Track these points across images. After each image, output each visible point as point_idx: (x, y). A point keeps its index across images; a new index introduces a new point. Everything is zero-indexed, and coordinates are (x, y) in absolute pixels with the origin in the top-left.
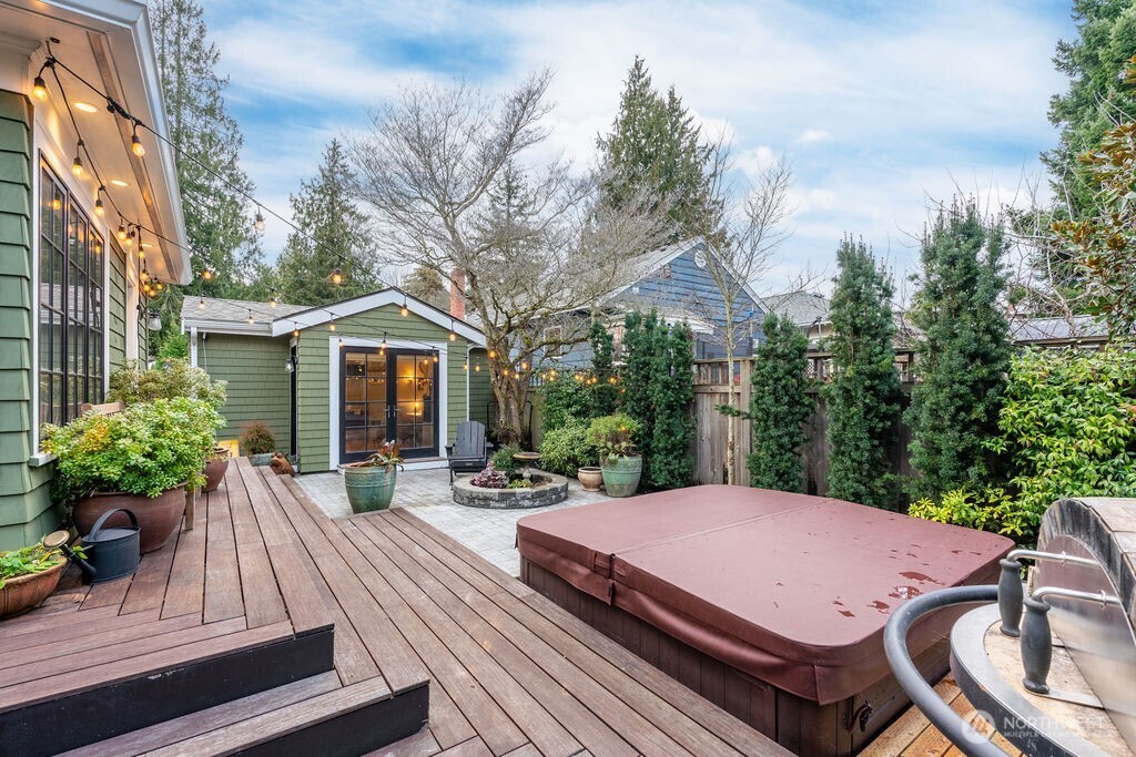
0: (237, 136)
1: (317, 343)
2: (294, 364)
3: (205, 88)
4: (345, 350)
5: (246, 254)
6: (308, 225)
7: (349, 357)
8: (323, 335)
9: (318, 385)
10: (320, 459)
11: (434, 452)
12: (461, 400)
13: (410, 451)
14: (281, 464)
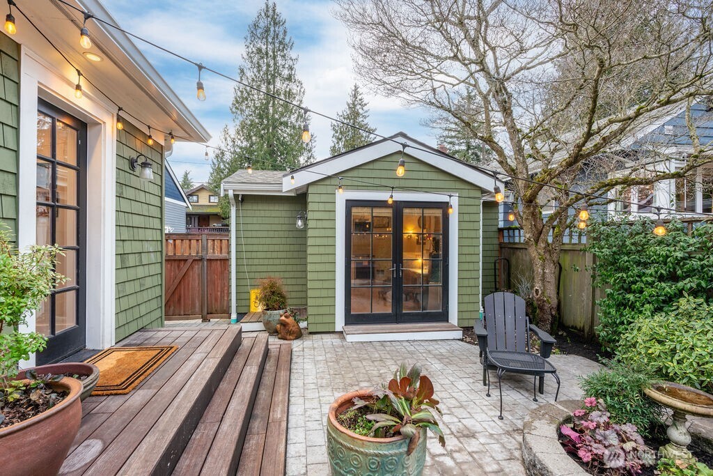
0: (302, 90)
1: (324, 198)
2: (305, 220)
3: (287, 66)
4: (351, 204)
5: (306, 159)
6: (341, 139)
7: (356, 211)
8: (330, 189)
9: (325, 241)
10: (326, 319)
11: (443, 317)
12: (474, 258)
13: (417, 314)
14: (288, 324)
